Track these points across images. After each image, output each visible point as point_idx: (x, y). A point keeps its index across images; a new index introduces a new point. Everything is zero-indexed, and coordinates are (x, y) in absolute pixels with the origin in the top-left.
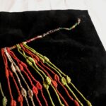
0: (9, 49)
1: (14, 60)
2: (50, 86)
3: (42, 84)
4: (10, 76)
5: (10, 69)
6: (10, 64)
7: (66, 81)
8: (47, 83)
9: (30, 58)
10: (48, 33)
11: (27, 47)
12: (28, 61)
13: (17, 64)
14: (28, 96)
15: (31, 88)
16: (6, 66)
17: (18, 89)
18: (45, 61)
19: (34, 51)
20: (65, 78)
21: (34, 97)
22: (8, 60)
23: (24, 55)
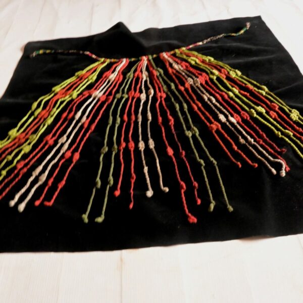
0: (169, 54)
1: (175, 61)
2: (218, 77)
3: (208, 75)
4: (173, 72)
6: (171, 65)
8: (212, 73)
9: (191, 58)
10: (209, 40)
11: (187, 51)
12: (190, 60)
13: (178, 63)
14: (195, 84)
15: (197, 77)
16: (168, 66)
17: (184, 79)
18: (209, 60)
19: (196, 54)
20: (235, 71)
21: (201, 84)
22: (169, 61)
23: (185, 57)
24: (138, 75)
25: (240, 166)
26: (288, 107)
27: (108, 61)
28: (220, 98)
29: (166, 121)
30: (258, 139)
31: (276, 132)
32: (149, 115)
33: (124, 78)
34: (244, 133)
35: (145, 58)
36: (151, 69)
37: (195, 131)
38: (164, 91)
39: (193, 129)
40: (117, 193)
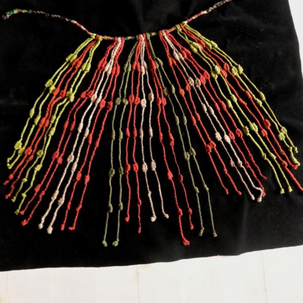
0: (169, 31)
1: (175, 45)
2: (219, 76)
3: (210, 73)
4: (173, 64)
5: (173, 57)
6: (171, 51)
7: (238, 71)
8: (215, 72)
9: (194, 43)
10: (215, 7)
11: (189, 28)
12: (192, 47)
13: (179, 51)
14: (195, 85)
15: (199, 77)
16: (168, 54)
17: (185, 78)
18: (213, 47)
19: (199, 35)
20: (237, 67)
21: (202, 86)
22: (169, 46)
23: (187, 39)
24: (136, 67)
25: (228, 193)
26: (279, 124)
27: (101, 38)
28: (219, 109)
29: (167, 140)
30: (246, 162)
31: (263, 154)
32: (151, 130)
33: (122, 71)
34: (235, 154)
35: (142, 37)
36: (150, 57)
37: (192, 152)
38: (164, 94)
39: (191, 150)
40: (128, 219)
